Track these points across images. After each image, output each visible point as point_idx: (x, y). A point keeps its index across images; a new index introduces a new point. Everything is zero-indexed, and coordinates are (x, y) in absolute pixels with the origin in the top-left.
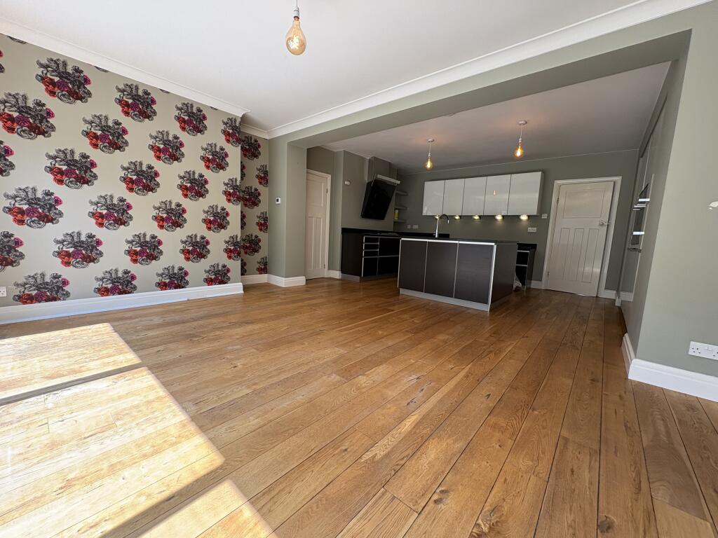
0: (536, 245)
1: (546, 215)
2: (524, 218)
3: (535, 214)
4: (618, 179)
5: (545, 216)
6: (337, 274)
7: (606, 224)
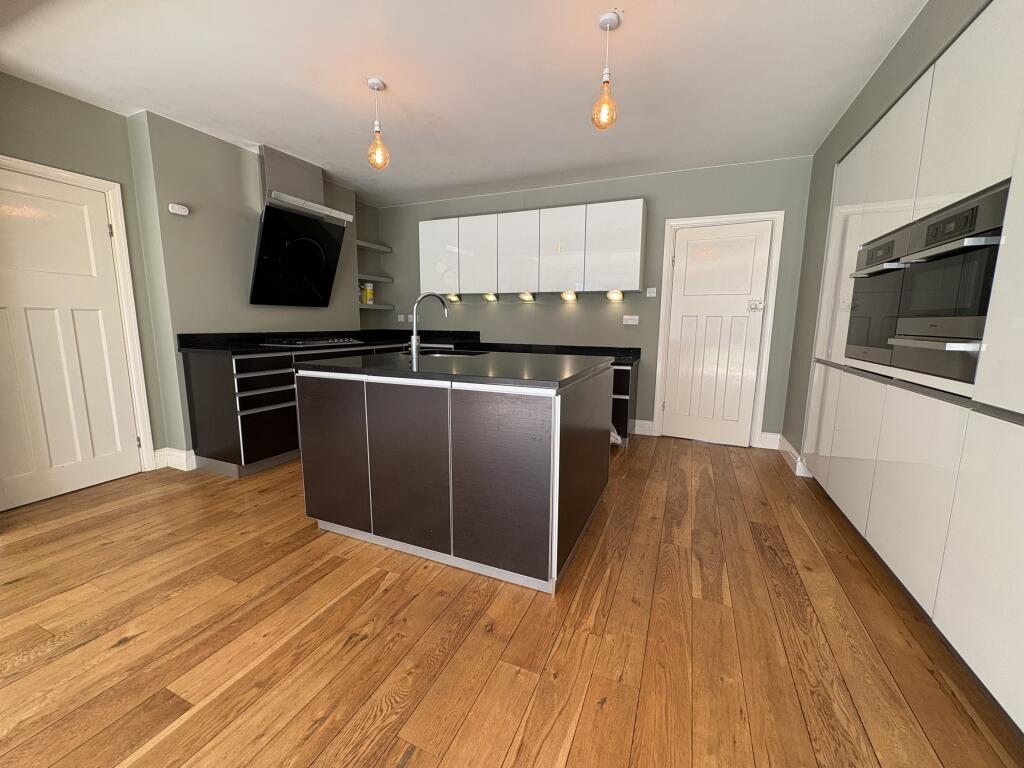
0: (638, 350)
1: (654, 290)
2: (615, 296)
3: (637, 288)
4: (779, 216)
5: (651, 293)
6: (182, 459)
7: (761, 306)
